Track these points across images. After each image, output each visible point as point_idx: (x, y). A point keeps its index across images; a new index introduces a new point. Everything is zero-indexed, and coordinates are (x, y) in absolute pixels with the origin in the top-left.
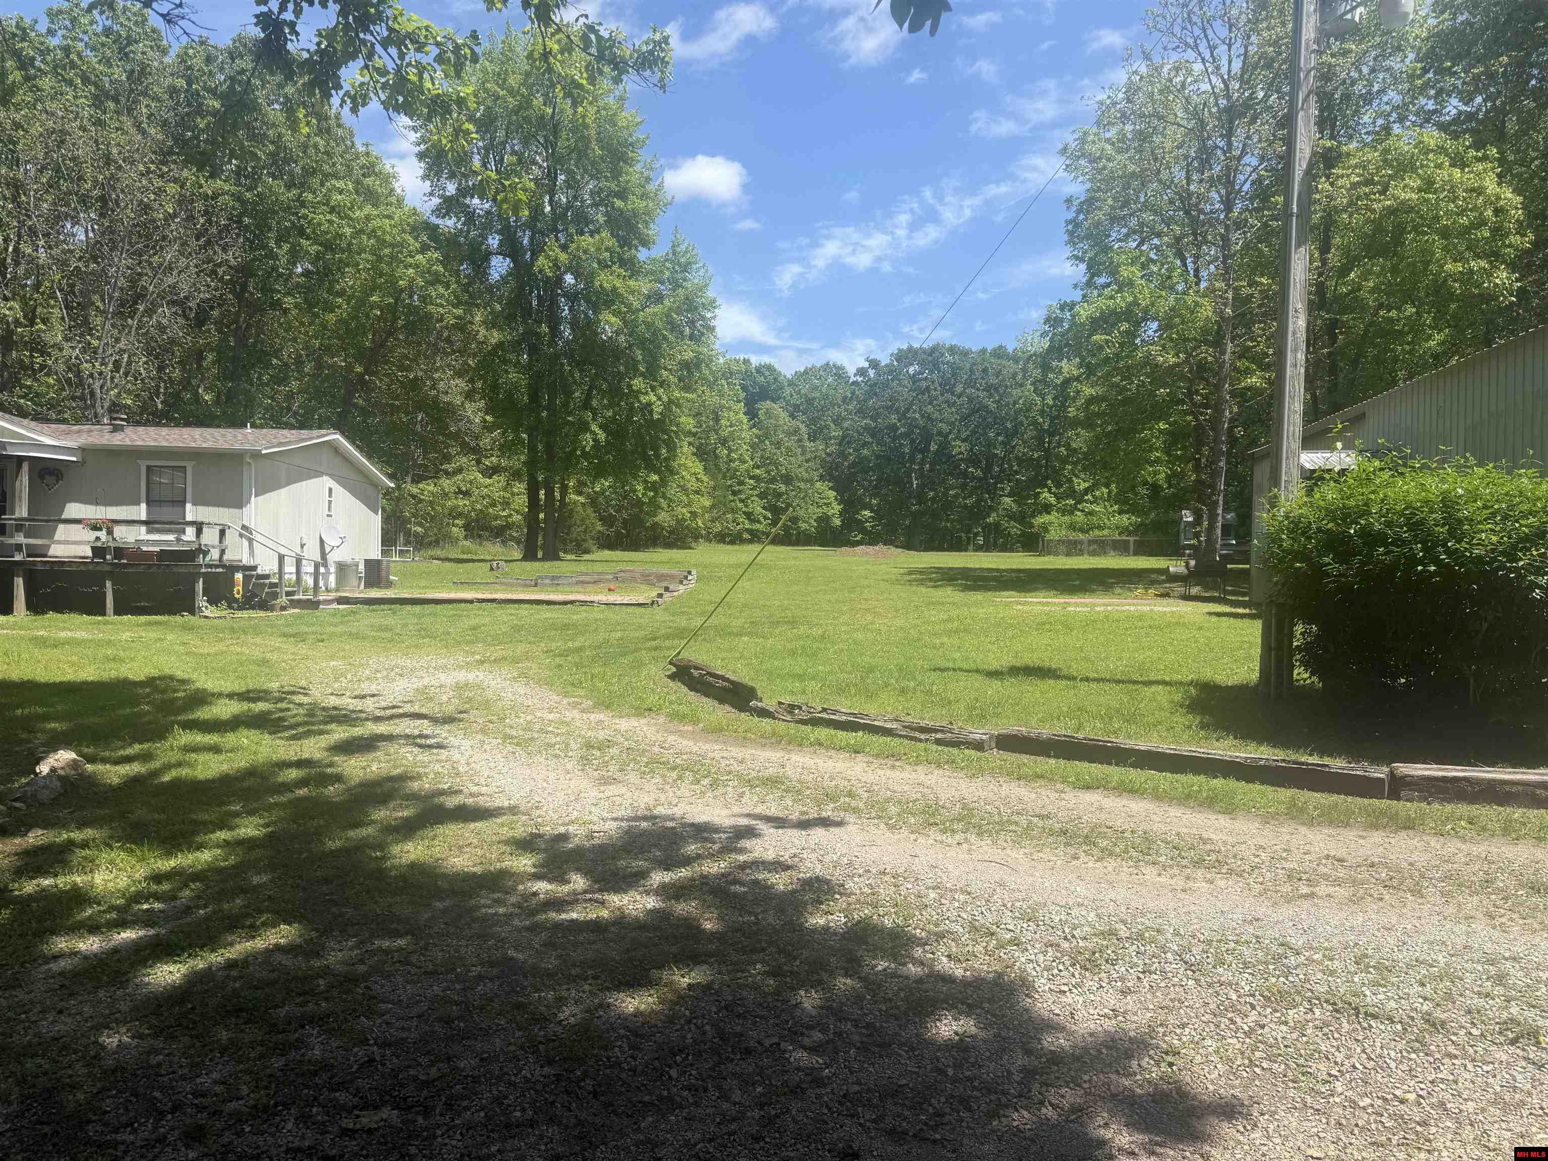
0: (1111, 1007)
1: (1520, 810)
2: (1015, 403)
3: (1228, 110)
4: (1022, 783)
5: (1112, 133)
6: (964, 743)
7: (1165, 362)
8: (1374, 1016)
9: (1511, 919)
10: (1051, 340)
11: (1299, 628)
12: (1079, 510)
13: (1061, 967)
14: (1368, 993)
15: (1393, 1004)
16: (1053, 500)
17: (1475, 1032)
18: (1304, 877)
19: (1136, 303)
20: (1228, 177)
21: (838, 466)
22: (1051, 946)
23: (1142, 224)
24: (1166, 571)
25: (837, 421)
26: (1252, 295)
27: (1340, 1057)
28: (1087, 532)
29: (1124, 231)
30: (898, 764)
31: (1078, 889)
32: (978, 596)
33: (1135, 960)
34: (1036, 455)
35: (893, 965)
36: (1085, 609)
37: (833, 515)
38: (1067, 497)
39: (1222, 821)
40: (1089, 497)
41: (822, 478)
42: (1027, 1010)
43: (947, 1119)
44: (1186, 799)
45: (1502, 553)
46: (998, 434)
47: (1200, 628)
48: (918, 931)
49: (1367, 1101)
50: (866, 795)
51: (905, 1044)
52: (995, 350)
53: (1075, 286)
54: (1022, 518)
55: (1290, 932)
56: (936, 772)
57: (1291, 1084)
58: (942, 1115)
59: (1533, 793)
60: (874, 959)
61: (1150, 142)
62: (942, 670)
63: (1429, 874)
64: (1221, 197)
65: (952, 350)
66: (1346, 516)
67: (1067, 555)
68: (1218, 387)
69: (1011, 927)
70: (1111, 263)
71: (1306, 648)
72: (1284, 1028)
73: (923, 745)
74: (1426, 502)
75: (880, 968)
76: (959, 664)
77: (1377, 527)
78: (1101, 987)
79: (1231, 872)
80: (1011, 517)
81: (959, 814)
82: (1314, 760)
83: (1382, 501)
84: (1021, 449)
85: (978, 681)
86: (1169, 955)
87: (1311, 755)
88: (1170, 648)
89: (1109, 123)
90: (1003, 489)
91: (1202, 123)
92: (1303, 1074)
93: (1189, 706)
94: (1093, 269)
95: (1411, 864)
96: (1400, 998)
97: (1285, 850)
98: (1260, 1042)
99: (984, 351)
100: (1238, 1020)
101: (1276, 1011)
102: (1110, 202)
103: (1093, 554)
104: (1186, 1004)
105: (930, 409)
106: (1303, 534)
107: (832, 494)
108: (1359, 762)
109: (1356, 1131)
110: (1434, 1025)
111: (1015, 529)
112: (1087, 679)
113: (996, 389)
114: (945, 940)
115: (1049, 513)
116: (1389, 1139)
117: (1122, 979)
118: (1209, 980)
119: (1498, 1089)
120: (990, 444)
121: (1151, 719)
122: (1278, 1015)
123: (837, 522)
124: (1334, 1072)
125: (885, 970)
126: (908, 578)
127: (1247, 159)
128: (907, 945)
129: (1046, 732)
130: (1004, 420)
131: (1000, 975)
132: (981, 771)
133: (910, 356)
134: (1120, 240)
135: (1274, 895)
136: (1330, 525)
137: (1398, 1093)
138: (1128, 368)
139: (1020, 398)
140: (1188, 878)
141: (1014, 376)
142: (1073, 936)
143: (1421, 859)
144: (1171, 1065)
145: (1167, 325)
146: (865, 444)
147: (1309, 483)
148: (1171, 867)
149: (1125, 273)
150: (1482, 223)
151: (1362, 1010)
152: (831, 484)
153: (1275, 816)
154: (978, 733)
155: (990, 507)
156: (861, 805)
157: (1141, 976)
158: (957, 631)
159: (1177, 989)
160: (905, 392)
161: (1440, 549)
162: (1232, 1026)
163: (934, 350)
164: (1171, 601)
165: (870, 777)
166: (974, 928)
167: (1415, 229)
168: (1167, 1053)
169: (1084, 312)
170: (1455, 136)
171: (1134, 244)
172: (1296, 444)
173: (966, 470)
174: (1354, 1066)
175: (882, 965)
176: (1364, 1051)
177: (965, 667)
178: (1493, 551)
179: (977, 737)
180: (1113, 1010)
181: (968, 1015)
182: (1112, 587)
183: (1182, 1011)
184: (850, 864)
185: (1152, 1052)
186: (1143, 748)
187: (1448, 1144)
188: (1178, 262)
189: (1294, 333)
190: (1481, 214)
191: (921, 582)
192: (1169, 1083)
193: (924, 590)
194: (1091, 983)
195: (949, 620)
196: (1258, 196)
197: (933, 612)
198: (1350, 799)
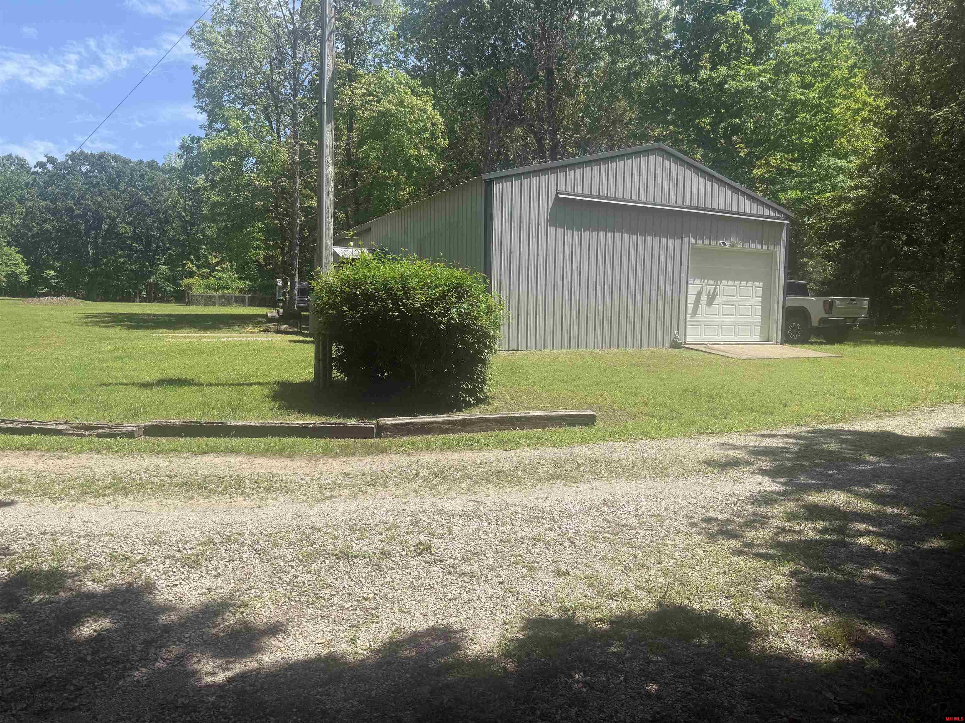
0: (207, 587)
1: (435, 436)
2: (165, 201)
3: (294, 32)
4: (160, 456)
5: (222, 29)
6: (119, 435)
7: (260, 184)
8: (356, 557)
9: (426, 492)
10: (186, 161)
11: (334, 348)
12: (212, 276)
13: (175, 570)
14: (354, 545)
15: (366, 548)
16: (195, 269)
17: (403, 553)
18: (328, 487)
19: (240, 144)
20: (295, 73)
21: (23, 235)
22: (169, 558)
23: (244, 94)
24: (266, 316)
25: (21, 200)
26: (310, 151)
27: (337, 584)
28: (218, 291)
29: (233, 96)
30: (65, 454)
31: (191, 518)
32: (140, 333)
33: (224, 555)
34: (182, 238)
35: (47, 596)
36: (214, 340)
37: (21, 273)
38: (205, 267)
39: (286, 463)
40: (219, 268)
41: (9, 244)
42: (149, 603)
43: (84, 691)
44: (266, 452)
45: (428, 306)
46: (154, 222)
47: (283, 350)
48: (70, 568)
49: (350, 604)
50: (35, 480)
51: (54, 649)
52: (149, 163)
53: (201, 127)
54: (174, 280)
55: (317, 519)
56: (96, 456)
57: (310, 606)
58: (80, 689)
59: (441, 427)
60: (31, 595)
61: (247, 41)
62: (105, 385)
63: (390, 475)
64: (291, 86)
65: (116, 158)
66: (355, 284)
67: (205, 305)
68: (293, 205)
69: (141, 552)
70: (224, 115)
71: (339, 359)
72: (309, 575)
73: (87, 439)
74: (394, 278)
75: (36, 600)
76: (121, 380)
77: (370, 291)
78: (202, 576)
79: (288, 491)
80: (167, 279)
81: (110, 483)
82: (340, 421)
83: (373, 276)
84: (171, 233)
85: (134, 391)
86: (246, 548)
87: (339, 418)
88: (265, 363)
89: (220, 22)
90: (159, 260)
91: (278, 37)
92: (317, 598)
93: (273, 397)
94: (212, 117)
95: (383, 471)
96: (370, 544)
97: (319, 474)
98: (295, 586)
99: (141, 162)
100: (284, 577)
101: (305, 566)
102: (222, 75)
103: (223, 305)
104: (254, 574)
105: (99, 199)
106: (334, 293)
107: (19, 257)
108: (363, 420)
109: (343, 623)
110: (385, 554)
111: (170, 287)
112: (211, 385)
113: (151, 190)
114: (91, 570)
115: (192, 277)
116: (359, 622)
117: (215, 569)
118: (268, 557)
119: (411, 580)
120: (149, 228)
121: (249, 406)
122: (306, 568)
123: (25, 278)
124: (334, 593)
125: (40, 601)
126: (84, 320)
127: (305, 66)
128: (60, 579)
129: (178, 421)
130: (158, 211)
131: (130, 584)
132: (131, 452)
133: (81, 158)
134: (230, 102)
135: (311, 500)
136: (347, 289)
137: (365, 595)
138: (237, 186)
139: (169, 198)
140: (262, 499)
141: (164, 182)
142: (185, 549)
143: (386, 468)
144: (242, 613)
145: (260, 162)
146: (46, 221)
147: (337, 265)
148: (252, 494)
149: (233, 123)
150: (426, 130)
151: (350, 555)
152: (17, 249)
153: (315, 455)
154: (129, 426)
155: (150, 272)
156: (30, 488)
157: (227, 564)
158: (120, 358)
159: (249, 567)
160: (79, 184)
161: (400, 303)
162: (280, 581)
163: (101, 156)
164: (269, 334)
165: (41, 466)
166: (113, 558)
167: (395, 126)
168: (240, 607)
169: (206, 146)
170: (414, 77)
171: (239, 106)
172: (330, 242)
173: (131, 245)
174: (344, 587)
175: (37, 598)
176: (350, 577)
177: (125, 381)
178: (423, 304)
179: (129, 429)
180: (208, 589)
181: (106, 616)
182: (233, 326)
183: (251, 580)
184: (16, 531)
185: (231, 609)
186: (241, 425)
187: (387, 615)
188: (267, 122)
189: (327, 176)
190: (426, 124)
191: (95, 324)
192: (241, 624)
193: (97, 329)
194: (195, 575)
195: (116, 349)
196: (313, 90)
197: (103, 345)
198: (357, 440)
